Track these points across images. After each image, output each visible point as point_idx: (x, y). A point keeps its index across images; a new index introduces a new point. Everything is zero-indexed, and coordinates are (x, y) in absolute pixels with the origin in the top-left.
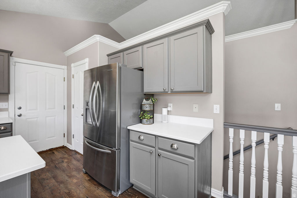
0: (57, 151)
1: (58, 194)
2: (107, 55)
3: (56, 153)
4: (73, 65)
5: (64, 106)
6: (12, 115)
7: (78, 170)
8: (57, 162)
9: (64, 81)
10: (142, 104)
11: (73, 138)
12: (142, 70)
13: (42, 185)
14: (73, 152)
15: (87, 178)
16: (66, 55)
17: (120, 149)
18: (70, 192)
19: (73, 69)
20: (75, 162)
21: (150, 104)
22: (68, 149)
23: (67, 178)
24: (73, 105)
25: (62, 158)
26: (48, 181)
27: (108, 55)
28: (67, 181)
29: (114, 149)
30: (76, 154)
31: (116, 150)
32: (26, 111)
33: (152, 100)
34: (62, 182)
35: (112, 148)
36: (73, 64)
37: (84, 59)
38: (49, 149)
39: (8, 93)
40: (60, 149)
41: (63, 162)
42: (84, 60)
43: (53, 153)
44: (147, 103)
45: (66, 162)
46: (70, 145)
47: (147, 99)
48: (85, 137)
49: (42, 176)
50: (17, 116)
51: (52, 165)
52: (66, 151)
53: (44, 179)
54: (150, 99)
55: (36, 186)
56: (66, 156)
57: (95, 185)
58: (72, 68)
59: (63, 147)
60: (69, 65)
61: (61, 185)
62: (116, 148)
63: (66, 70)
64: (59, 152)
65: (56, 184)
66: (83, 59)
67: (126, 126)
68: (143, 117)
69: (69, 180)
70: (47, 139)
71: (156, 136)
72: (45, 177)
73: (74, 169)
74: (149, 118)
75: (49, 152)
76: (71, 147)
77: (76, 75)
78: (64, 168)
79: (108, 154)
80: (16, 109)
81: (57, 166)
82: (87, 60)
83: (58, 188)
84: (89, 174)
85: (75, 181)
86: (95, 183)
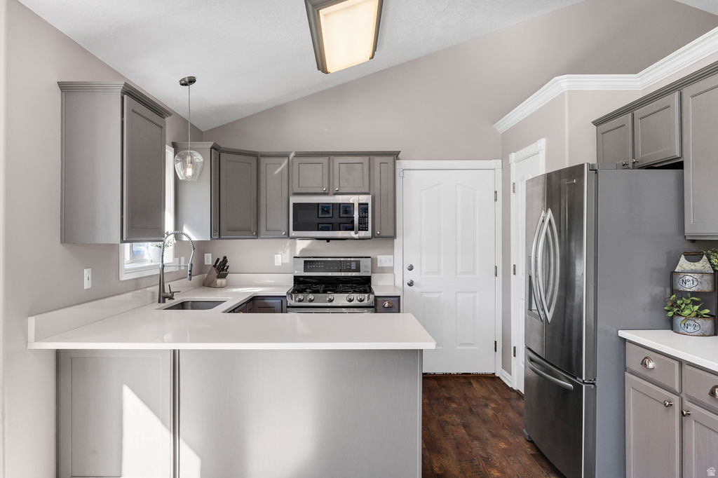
0: (477, 381)
1: (468, 453)
2: (593, 122)
3: (475, 385)
4: (513, 157)
5: (496, 267)
6: (399, 283)
7: (515, 430)
8: (474, 403)
9: (496, 200)
10: (676, 270)
11: (515, 356)
12: (679, 166)
13: (443, 430)
14: (513, 394)
15: (530, 451)
16: (498, 130)
17: (593, 384)
18: (489, 458)
19: (513, 167)
20: (511, 414)
21: (706, 271)
22: (504, 384)
23: (488, 435)
24: (514, 265)
25: (486, 399)
26: (453, 427)
27: (597, 123)
28: (488, 440)
29: (578, 381)
30: (519, 399)
31: (583, 382)
32: (421, 275)
33: (709, 260)
34: (477, 438)
35: (576, 378)
36: (513, 154)
37: (536, 141)
38: (462, 374)
39: (394, 237)
40: (485, 381)
41: (487, 406)
42: (535, 144)
43: (471, 384)
44: (693, 267)
45: (493, 409)
46: (508, 375)
47: (693, 257)
48: (529, 349)
49: (445, 417)
50: (406, 286)
51: (464, 404)
52: (499, 388)
53: (447, 422)
54: (705, 257)
55: (434, 428)
56: (495, 397)
57: (542, 467)
58: (512, 165)
59: (493, 378)
60: (504, 157)
61: (476, 442)
62: (582, 378)
63: (501, 170)
64: (482, 386)
65: (467, 437)
66: (534, 140)
67: (615, 329)
68: (675, 310)
69: (492, 440)
70: (458, 348)
71: (681, 362)
72: (448, 420)
73: (507, 425)
74: (694, 314)
75: (462, 381)
76: (510, 382)
77: (520, 183)
78: (486, 417)
79: (566, 390)
80: (406, 270)
81: (473, 409)
82: (542, 144)
83: (468, 444)
84: (537, 445)
85: (503, 445)
86: (545, 465)
